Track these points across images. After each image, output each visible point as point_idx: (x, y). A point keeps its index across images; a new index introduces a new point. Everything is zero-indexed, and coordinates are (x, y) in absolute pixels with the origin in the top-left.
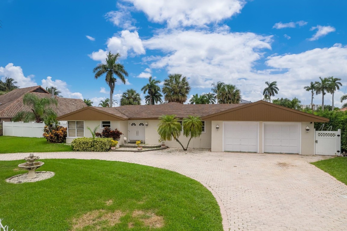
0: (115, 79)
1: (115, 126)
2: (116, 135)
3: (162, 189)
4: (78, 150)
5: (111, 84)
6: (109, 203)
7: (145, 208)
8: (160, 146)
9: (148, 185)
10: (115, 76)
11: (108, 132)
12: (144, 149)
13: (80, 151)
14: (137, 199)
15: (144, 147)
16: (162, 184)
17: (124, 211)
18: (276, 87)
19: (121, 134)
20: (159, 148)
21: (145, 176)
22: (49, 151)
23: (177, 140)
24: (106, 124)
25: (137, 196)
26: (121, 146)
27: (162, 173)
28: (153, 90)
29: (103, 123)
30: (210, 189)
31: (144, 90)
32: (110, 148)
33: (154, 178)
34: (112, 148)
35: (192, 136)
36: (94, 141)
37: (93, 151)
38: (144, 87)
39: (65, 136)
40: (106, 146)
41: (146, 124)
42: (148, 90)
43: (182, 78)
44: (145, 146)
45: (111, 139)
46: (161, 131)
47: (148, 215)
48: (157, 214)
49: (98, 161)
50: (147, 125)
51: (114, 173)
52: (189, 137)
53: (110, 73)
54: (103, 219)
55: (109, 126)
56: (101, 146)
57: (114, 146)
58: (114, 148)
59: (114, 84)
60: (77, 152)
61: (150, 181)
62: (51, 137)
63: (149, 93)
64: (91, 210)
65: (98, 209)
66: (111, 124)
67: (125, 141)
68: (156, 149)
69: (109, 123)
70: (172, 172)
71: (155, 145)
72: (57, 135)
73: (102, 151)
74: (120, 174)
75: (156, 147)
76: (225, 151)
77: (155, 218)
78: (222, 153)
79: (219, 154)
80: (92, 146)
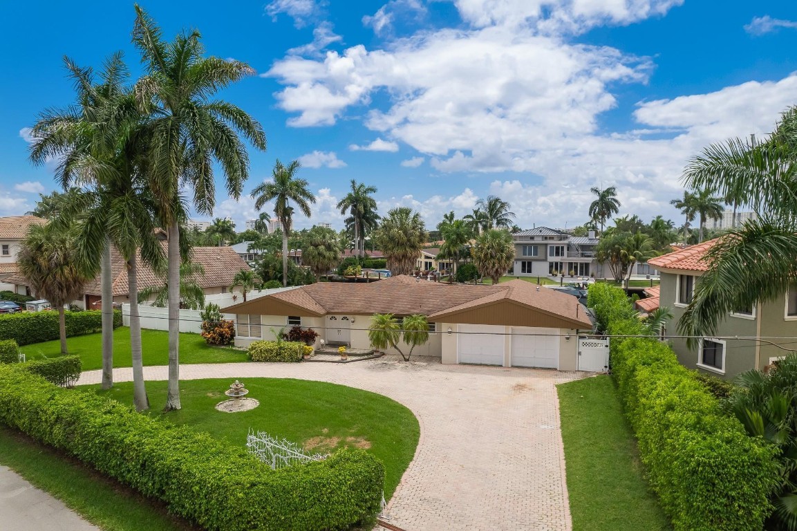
0: (292, 209)
1: (307, 323)
2: (309, 337)
3: (371, 417)
4: (258, 361)
5: (285, 220)
6: (325, 431)
7: (356, 435)
8: (372, 353)
9: (358, 414)
10: (291, 203)
11: (298, 334)
12: (349, 359)
13: (261, 361)
14: (348, 428)
15: (350, 355)
16: (372, 413)
17: (338, 438)
18: (614, 200)
19: (316, 335)
20: (370, 355)
21: (354, 403)
22: (219, 363)
23: (395, 347)
24: (294, 320)
25: (348, 425)
26: (316, 353)
27: (373, 400)
28: (361, 208)
29: (290, 318)
30: (418, 418)
31: (342, 207)
32: (303, 357)
33: (363, 406)
34: (306, 357)
35: (415, 343)
36: (280, 348)
37: (280, 361)
38: (344, 201)
39: (233, 336)
40: (297, 355)
41: (353, 320)
42: (350, 207)
43: (411, 215)
44: (351, 352)
45: (303, 344)
46: (372, 336)
47: (358, 440)
48: (366, 440)
49: (294, 382)
50: (353, 322)
51: (320, 399)
52: (411, 344)
53: (282, 198)
54: (324, 443)
55: (299, 323)
56: (291, 355)
57: (308, 355)
58: (309, 357)
59: (289, 218)
60: (258, 363)
61: (360, 409)
62: (214, 339)
63: (353, 212)
64: (312, 437)
65: (318, 436)
66: (301, 320)
67: (322, 345)
68: (366, 357)
69: (299, 318)
70: (384, 397)
71: (366, 352)
72: (221, 335)
73: (292, 362)
74: (327, 401)
75: (367, 354)
76: (461, 364)
77: (364, 442)
78: (456, 366)
79: (451, 367)
80: (277, 355)
